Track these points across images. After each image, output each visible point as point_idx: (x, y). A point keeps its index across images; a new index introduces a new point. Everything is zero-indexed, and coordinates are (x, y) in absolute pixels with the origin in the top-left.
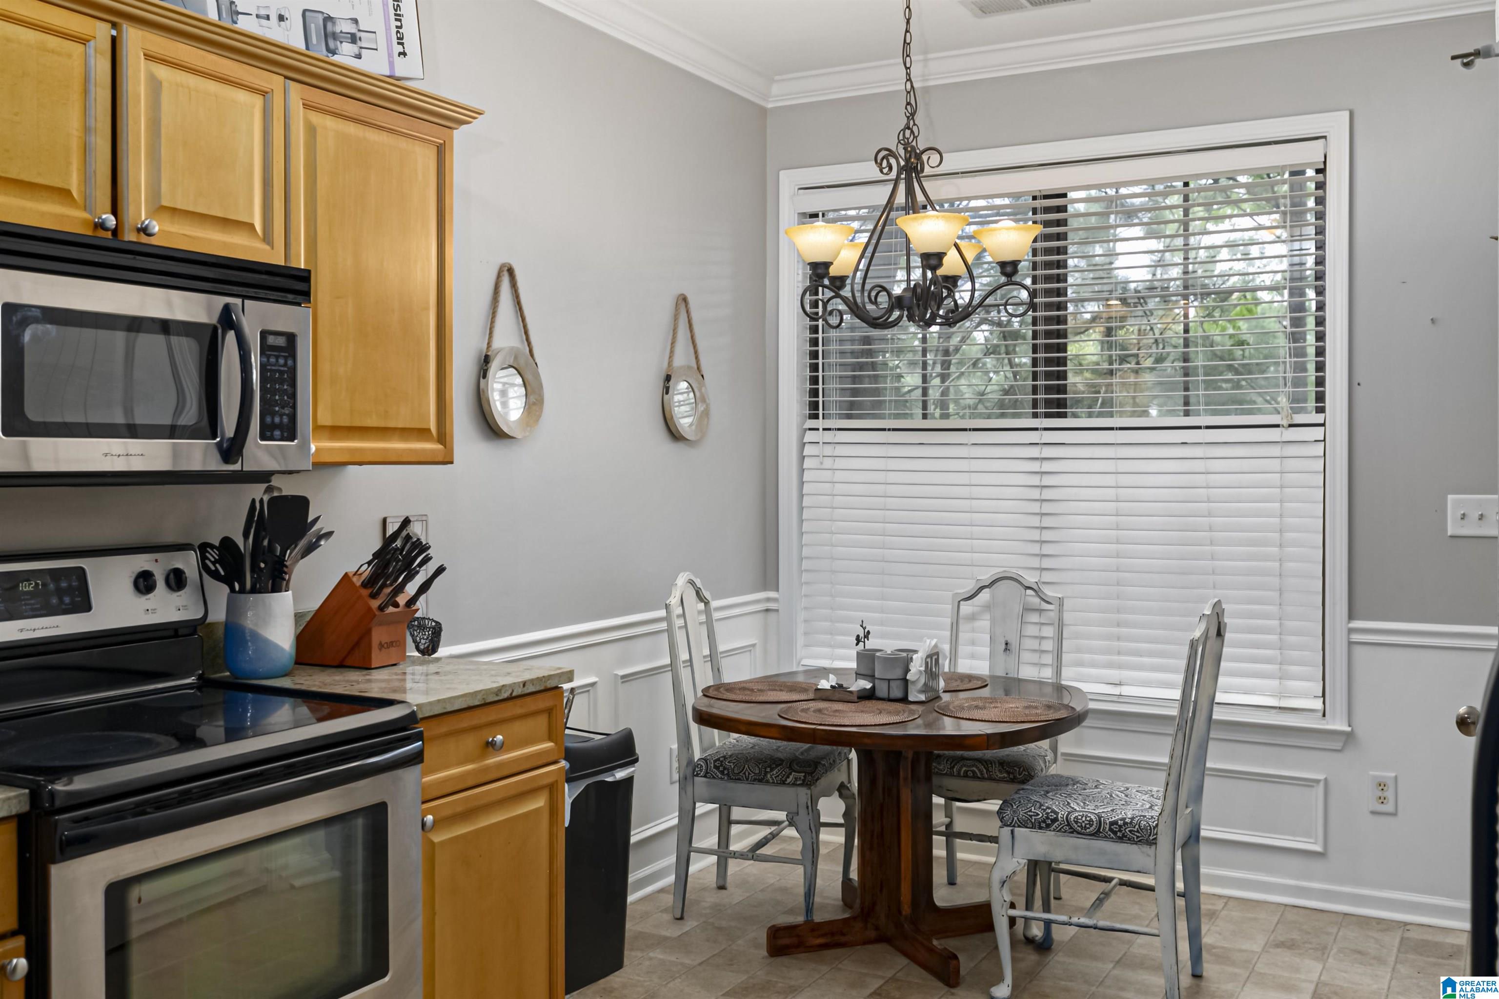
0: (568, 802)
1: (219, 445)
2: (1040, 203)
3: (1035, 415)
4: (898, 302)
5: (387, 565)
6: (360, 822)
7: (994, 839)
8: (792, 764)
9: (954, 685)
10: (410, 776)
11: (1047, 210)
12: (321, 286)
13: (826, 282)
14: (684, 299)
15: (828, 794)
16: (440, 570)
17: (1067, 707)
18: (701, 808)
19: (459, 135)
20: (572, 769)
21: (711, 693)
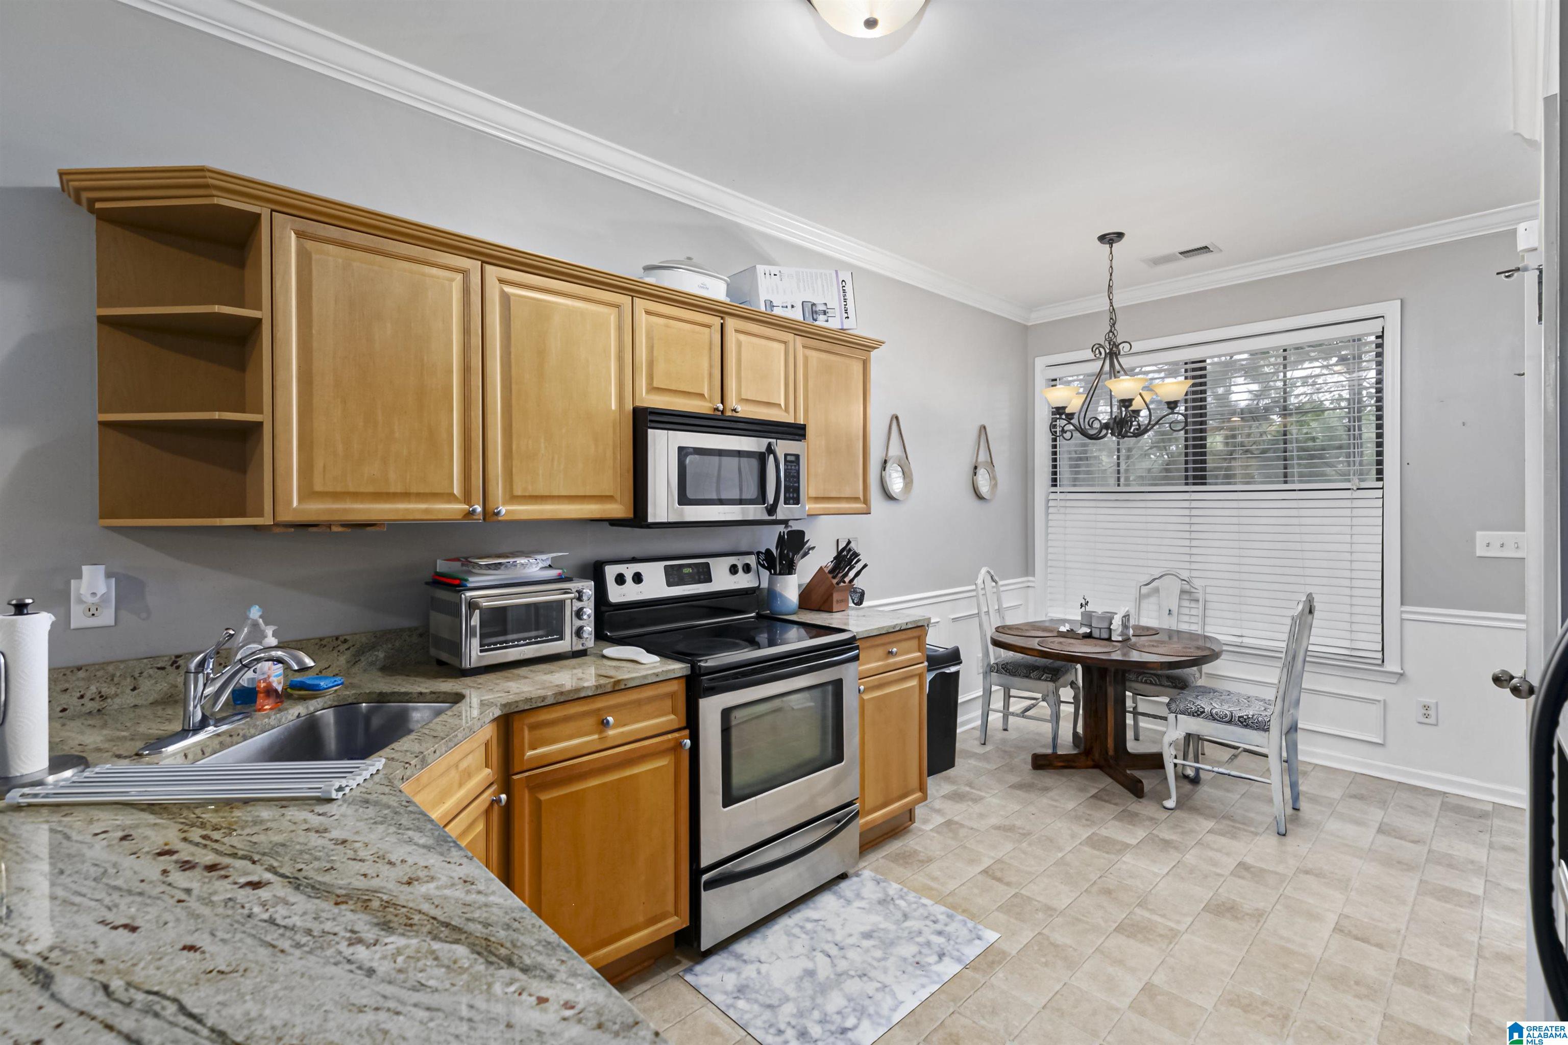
0: (928, 681)
1: (766, 508)
2: (1188, 366)
3: (1187, 484)
4: (1106, 426)
5: (840, 564)
6: (830, 688)
7: (1165, 719)
8: (1045, 669)
9: (1138, 633)
10: (852, 666)
11: (1194, 370)
12: (810, 432)
13: (1064, 417)
14: (983, 428)
15: (1065, 687)
16: (865, 566)
17: (1209, 648)
18: (994, 688)
19: (874, 354)
20: (929, 666)
21: (1000, 630)
